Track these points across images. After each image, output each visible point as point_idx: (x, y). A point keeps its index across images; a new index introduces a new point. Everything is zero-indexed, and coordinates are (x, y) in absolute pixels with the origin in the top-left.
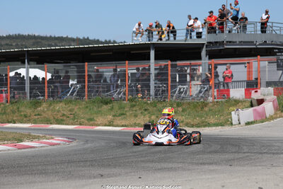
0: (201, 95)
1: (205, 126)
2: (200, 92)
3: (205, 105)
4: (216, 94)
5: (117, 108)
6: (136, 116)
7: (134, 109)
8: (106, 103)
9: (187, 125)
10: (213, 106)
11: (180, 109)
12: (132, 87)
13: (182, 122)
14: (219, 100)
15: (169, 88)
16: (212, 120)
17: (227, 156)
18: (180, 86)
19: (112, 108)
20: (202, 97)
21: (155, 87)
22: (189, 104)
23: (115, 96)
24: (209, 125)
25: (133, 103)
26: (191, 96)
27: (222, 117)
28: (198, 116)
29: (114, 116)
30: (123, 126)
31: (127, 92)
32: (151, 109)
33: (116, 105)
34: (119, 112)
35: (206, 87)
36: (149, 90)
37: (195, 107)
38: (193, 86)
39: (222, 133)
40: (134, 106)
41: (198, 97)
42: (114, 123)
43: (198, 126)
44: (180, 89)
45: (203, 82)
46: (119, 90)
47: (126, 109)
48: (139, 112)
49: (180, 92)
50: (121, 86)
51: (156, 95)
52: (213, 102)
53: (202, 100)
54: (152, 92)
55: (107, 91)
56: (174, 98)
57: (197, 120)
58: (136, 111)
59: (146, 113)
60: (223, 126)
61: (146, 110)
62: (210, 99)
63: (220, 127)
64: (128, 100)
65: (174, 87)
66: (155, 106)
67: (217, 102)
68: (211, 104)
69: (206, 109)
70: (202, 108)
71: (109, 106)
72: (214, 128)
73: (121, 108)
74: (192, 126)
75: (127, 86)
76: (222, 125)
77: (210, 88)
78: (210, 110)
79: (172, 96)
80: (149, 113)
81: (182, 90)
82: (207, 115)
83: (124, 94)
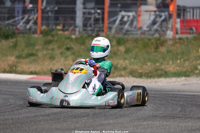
0: (155, 27)
1: (160, 76)
2: (154, 23)
3: (160, 43)
4: (178, 26)
5: (23, 45)
6: (52, 58)
7: (51, 46)
8: (7, 37)
9: (133, 74)
10: (173, 45)
11: (122, 49)
12: (47, 12)
13: (125, 69)
14: (184, 36)
15: (106, 15)
16: (171, 67)
17: (190, 124)
18: (123, 13)
19: (15, 46)
20: (156, 31)
21: (84, 13)
22: (136, 41)
23: (21, 25)
24: (166, 74)
25: (49, 38)
26: (140, 28)
27: (187, 63)
28: (150, 60)
29: (18, 57)
30: (31, 73)
31: (39, 21)
32: (76, 47)
33: (21, 40)
34: (26, 51)
35: (164, 15)
36: (74, 19)
37: (145, 45)
38: (143, 13)
39: (186, 88)
40: (50, 42)
41: (150, 30)
42: (19, 69)
43: (149, 75)
44: (123, 17)
45: (158, 7)
46: (26, 16)
47: (37, 48)
48: (57, 52)
49: (123, 23)
50: (30, 11)
51: (85, 25)
52: (174, 39)
53: (157, 35)
54: (79, 21)
55: (9, 19)
56: (113, 31)
57: (149, 67)
58: (53, 50)
59: (68, 53)
60: (188, 76)
61: (68, 49)
62: (170, 34)
63: (183, 78)
64: (42, 33)
65: (113, 14)
66: (84, 44)
67: (180, 39)
68: (170, 43)
69: (163, 50)
70: (157, 48)
71: (11, 42)
72: (174, 79)
73: (30, 45)
74: (140, 76)
75: (40, 11)
76: (186, 74)
77: (170, 16)
78: (168, 52)
79: (110, 28)
80: (74, 54)
81: (125, 19)
82: (164, 59)
83: (35, 23)
